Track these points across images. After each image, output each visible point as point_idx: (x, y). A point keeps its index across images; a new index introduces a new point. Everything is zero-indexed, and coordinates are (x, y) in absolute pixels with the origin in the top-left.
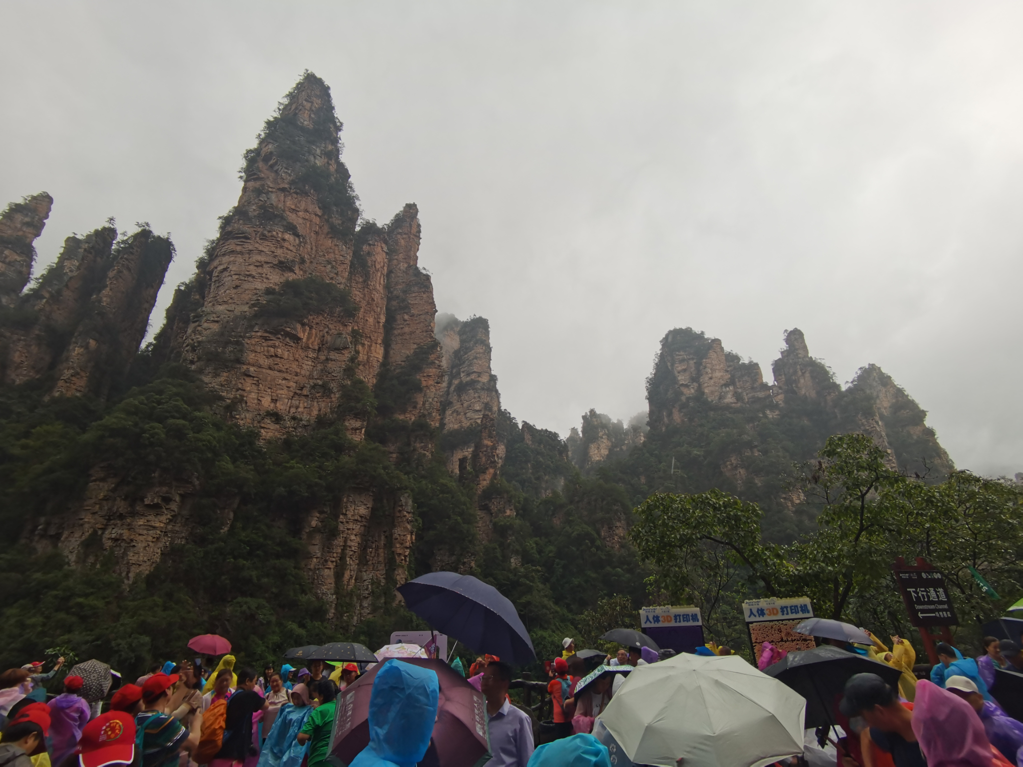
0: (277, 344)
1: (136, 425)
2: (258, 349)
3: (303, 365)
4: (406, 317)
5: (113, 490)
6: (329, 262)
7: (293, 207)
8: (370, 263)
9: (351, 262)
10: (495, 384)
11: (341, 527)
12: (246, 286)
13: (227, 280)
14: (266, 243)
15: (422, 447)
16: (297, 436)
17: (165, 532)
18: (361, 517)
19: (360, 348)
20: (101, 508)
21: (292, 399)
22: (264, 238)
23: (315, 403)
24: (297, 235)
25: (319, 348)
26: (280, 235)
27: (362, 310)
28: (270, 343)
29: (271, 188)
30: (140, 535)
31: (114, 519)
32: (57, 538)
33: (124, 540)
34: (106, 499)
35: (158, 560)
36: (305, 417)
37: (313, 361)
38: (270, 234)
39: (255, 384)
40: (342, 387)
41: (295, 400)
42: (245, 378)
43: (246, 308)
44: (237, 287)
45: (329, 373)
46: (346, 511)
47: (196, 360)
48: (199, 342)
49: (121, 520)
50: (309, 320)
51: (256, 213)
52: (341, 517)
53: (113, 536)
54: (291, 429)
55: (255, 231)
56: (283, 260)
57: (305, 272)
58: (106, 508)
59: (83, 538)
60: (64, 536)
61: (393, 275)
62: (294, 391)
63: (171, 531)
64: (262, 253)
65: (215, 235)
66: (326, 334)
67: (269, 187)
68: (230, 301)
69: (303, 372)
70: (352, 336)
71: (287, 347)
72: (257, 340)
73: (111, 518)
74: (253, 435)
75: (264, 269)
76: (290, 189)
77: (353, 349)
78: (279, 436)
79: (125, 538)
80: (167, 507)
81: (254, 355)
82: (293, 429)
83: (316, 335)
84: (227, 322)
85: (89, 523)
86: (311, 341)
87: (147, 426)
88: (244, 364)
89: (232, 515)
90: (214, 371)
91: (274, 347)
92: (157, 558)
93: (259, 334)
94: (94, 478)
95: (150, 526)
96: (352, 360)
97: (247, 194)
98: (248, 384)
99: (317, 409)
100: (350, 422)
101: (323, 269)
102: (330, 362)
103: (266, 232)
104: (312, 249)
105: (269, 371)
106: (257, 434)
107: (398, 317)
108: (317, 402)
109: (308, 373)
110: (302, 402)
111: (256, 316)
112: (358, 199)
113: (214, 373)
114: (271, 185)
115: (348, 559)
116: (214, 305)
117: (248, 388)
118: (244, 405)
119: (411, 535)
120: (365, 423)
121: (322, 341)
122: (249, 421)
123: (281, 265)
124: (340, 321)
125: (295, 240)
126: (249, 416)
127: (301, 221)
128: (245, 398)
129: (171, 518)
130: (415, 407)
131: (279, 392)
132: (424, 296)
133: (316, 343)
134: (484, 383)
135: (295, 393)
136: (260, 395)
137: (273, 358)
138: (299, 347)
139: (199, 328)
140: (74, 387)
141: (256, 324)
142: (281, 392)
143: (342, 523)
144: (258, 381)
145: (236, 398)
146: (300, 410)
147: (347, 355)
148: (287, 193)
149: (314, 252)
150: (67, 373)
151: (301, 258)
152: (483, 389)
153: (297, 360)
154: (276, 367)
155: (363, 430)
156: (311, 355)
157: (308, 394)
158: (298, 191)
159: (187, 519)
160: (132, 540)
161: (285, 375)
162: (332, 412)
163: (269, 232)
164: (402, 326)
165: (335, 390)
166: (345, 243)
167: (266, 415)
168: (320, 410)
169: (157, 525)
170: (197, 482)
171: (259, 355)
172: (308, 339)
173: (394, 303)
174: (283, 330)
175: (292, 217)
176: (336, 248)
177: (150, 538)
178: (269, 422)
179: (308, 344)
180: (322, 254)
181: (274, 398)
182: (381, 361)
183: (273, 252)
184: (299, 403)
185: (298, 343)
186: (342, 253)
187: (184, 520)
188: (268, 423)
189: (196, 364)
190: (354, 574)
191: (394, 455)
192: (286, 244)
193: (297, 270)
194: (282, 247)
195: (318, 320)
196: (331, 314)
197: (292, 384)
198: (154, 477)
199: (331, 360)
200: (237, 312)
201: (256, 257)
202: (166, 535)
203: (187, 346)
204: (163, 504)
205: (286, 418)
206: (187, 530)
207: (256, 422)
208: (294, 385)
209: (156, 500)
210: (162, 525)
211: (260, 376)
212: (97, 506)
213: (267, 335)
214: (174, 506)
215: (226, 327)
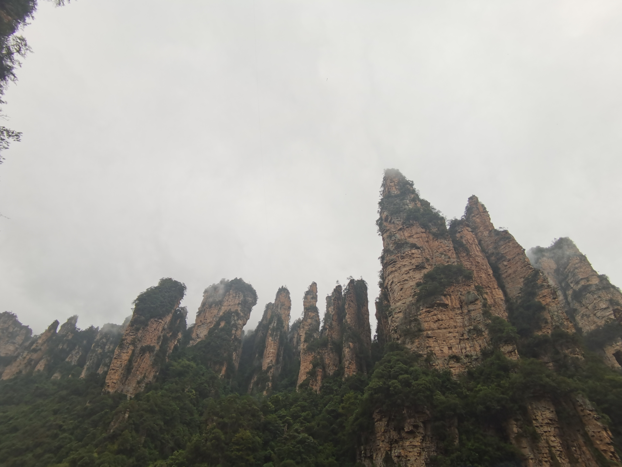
0: (436, 313)
1: (384, 383)
2: (427, 319)
3: (457, 320)
4: (505, 263)
5: (388, 425)
6: (442, 254)
7: (409, 235)
8: (464, 242)
9: (454, 247)
10: (608, 281)
11: (538, 430)
12: (406, 286)
13: (396, 288)
14: (405, 260)
15: (571, 353)
16: (474, 367)
17: (423, 449)
18: (550, 420)
19: (485, 296)
20: (385, 437)
21: (460, 344)
22: (403, 258)
23: (475, 342)
24: (418, 248)
25: (461, 306)
26: (410, 253)
27: (475, 272)
28: (432, 313)
29: (395, 232)
30: (410, 452)
31: (394, 444)
32: (371, 458)
33: (402, 456)
34: (385, 432)
36: (473, 353)
37: (461, 316)
38: (405, 254)
39: (435, 341)
40: (487, 326)
41: (462, 344)
42: (428, 339)
43: (411, 299)
44: (401, 289)
45: (474, 320)
46: (535, 416)
47: (399, 337)
48: (396, 327)
49: (397, 443)
50: (447, 292)
51: (393, 248)
52: (534, 422)
53: (397, 454)
54: (468, 364)
55: (397, 256)
56: (417, 264)
57: (431, 265)
58: (387, 437)
59: (383, 457)
60: (374, 456)
61: (483, 242)
62: (459, 338)
63: (426, 447)
64: (406, 266)
65: (380, 267)
66: (460, 296)
67: (393, 232)
68: (402, 298)
69: (458, 324)
70: (477, 291)
71: (442, 312)
72: (424, 314)
73: (392, 443)
74: (448, 374)
75: (411, 274)
76: (404, 227)
77: (481, 298)
78: (463, 371)
79: (403, 455)
80: (418, 431)
81: (426, 324)
82: (470, 364)
83: (455, 298)
84: (405, 310)
85: (382, 447)
86: (454, 304)
87: (390, 383)
88: (424, 331)
89: (457, 431)
90: (410, 340)
91: (435, 315)
93: (424, 310)
94: (376, 420)
95: (413, 445)
96: (485, 305)
97: (385, 241)
98: (431, 342)
99: (478, 345)
100: (504, 348)
101: (440, 259)
102: (471, 312)
103: (402, 254)
104: (429, 251)
105: (439, 331)
106: (450, 373)
107: (500, 266)
108: (476, 341)
109: (461, 324)
110: (466, 344)
111: (418, 301)
112: (440, 212)
113: (411, 341)
114: (394, 231)
116: (395, 303)
117: (433, 345)
118: (434, 356)
120: (515, 346)
121: (461, 301)
122: (441, 365)
123: (418, 268)
124: (465, 284)
125: (418, 251)
126: (440, 362)
127: (416, 240)
128: (433, 352)
129: (422, 438)
130: (546, 323)
132: (510, 244)
133: (457, 304)
134: (596, 285)
135: (460, 339)
136: (441, 347)
137: (438, 322)
138: (449, 310)
139: (394, 319)
140: (352, 370)
141: (420, 305)
142: (451, 341)
143: (537, 427)
144: (436, 339)
145: (428, 353)
146: (468, 349)
147: (479, 304)
148: (403, 230)
149: (431, 252)
150: (347, 363)
151: (426, 259)
152: (599, 289)
153: (452, 318)
154: (442, 327)
155: (516, 351)
156: (459, 312)
157: (468, 337)
158: (408, 226)
159: (432, 438)
161: (449, 330)
162: (489, 345)
163: (404, 253)
164: (506, 270)
165: (483, 329)
166: (445, 239)
167: (450, 359)
168: (480, 346)
169: (417, 444)
170: (428, 412)
171: (429, 323)
172: (452, 303)
173: (493, 258)
174: (436, 303)
175: (411, 240)
176: (442, 244)
177: (416, 454)
179: (453, 306)
180: (435, 251)
181: (449, 346)
182: (504, 299)
183: (411, 263)
184: (466, 345)
185: (447, 308)
186: (446, 245)
187: (430, 438)
188: (453, 363)
189: (400, 339)
191: (551, 364)
192: (415, 256)
193: (426, 266)
194: (414, 258)
195: (452, 290)
196: (458, 282)
197: (455, 334)
198: (404, 413)
199: (471, 310)
200: (408, 303)
201: (404, 270)
202: (424, 451)
203: (392, 331)
204: (415, 430)
205: (462, 357)
206: (434, 445)
207: (446, 365)
208: (457, 334)
209: (411, 428)
210: (419, 444)
211: (436, 335)
212: (383, 437)
213: (428, 309)
214: (421, 430)
215: (406, 313)
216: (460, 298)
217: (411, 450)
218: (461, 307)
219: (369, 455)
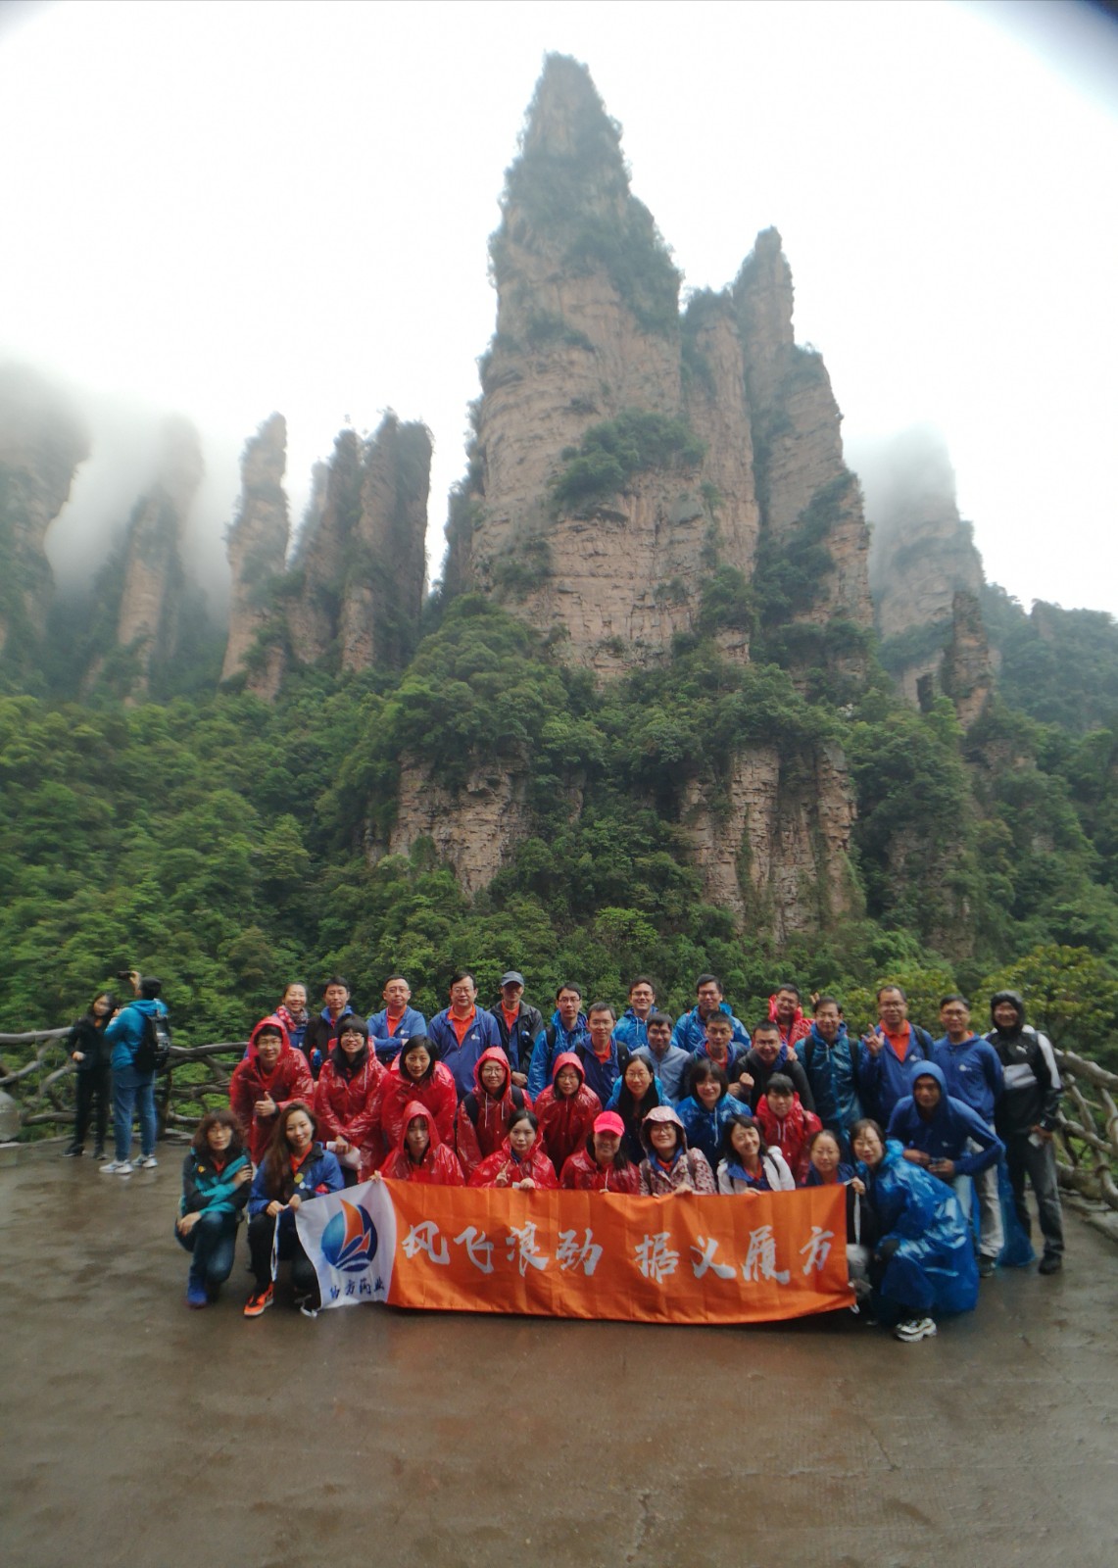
0: (594, 535)
1: (435, 687)
2: (570, 548)
3: (638, 560)
4: (789, 442)
5: (431, 778)
6: (647, 379)
7: (574, 302)
8: (711, 363)
9: (681, 368)
10: (970, 537)
11: (736, 801)
12: (534, 455)
13: (509, 455)
14: (548, 377)
15: (847, 667)
16: (648, 672)
17: (501, 827)
18: (765, 784)
19: (717, 513)
20: (421, 803)
21: (631, 617)
22: (543, 369)
23: (666, 617)
24: (589, 349)
25: (657, 527)
26: (564, 357)
27: (714, 449)
28: (584, 535)
29: (535, 282)
30: (472, 832)
31: (439, 815)
32: (386, 842)
33: (455, 840)
34: (423, 791)
35: (500, 863)
36: (655, 641)
37: (651, 551)
38: (549, 361)
39: (576, 603)
40: (703, 583)
41: (636, 617)
42: (561, 596)
43: (540, 490)
44: (521, 461)
45: (679, 565)
46: (740, 776)
47: (491, 584)
48: (490, 558)
49: (447, 815)
50: (633, 485)
51: (522, 334)
52: (734, 786)
53: (443, 837)
54: (638, 663)
55: (527, 363)
56: (577, 396)
57: (612, 407)
58: (427, 802)
59: (412, 842)
60: (393, 839)
61: (754, 374)
62: (632, 603)
63: (507, 825)
64: (545, 396)
66: (662, 502)
67: (531, 282)
68: (517, 485)
69: (640, 571)
70: (703, 496)
71: (608, 535)
72: (565, 535)
73: (436, 814)
74: (588, 678)
75: (554, 422)
76: (564, 272)
77: (709, 516)
78: (623, 676)
79: (455, 837)
80: (497, 793)
81: (565, 558)
82: (642, 663)
83: (648, 506)
84: (520, 518)
85: (412, 822)
86: (642, 518)
87: (450, 687)
88: (555, 576)
89: (580, 797)
90: (517, 595)
91: (591, 540)
92: (498, 861)
93: (567, 525)
94: (404, 766)
95: (480, 820)
96: (711, 535)
97: (505, 307)
98: (566, 605)
99: (671, 626)
100: (724, 636)
101: (639, 393)
102: (676, 545)
103: (543, 359)
104: (616, 364)
105: (592, 580)
106: (593, 676)
107: (775, 447)
108: (669, 615)
109: (647, 572)
110: (646, 618)
111: (558, 497)
112: (672, 250)
113: (518, 598)
114: (535, 278)
115: (754, 849)
116: (497, 497)
117: (568, 611)
118: (567, 638)
119: (850, 808)
120: (747, 636)
121: (659, 515)
122: (579, 660)
123: (576, 407)
124: (680, 474)
125: (588, 358)
126: (578, 652)
127: (590, 322)
128: (567, 628)
129: (503, 807)
130: (826, 599)
131: (611, 608)
132: (815, 394)
133: (650, 520)
134: (947, 541)
135: (635, 606)
136: (586, 618)
137: (593, 558)
138: (628, 531)
139: (486, 537)
140: (362, 656)
141: (560, 510)
142: (613, 608)
143: (736, 794)
144: (579, 598)
145: (554, 629)
146: (646, 631)
147: (701, 528)
148: (560, 282)
149: (620, 369)
150: (350, 640)
151: (603, 385)
152: (947, 552)
153: (628, 554)
154: (600, 571)
155: (747, 647)
156: (648, 540)
157: (654, 603)
158: (576, 272)
159: (525, 806)
160: (464, 840)
161: (615, 581)
162: (693, 627)
163: (548, 356)
164: (781, 462)
165: (692, 590)
166: (666, 338)
167: (600, 647)
168: (675, 628)
169: (489, 817)
170: (526, 756)
171: (572, 558)
172: (638, 517)
173: (764, 423)
174: (600, 510)
175: (580, 323)
176: (654, 351)
177: (485, 836)
178: (605, 656)
179: (639, 525)
180: (632, 368)
181: (606, 619)
182: (757, 531)
183: (561, 389)
184: (643, 621)
185: (624, 526)
186: (664, 356)
187: (520, 808)
188: (605, 658)
189: (493, 590)
190: (766, 869)
191: (804, 685)
192: (576, 370)
193: (600, 408)
194: (571, 376)
195: (646, 482)
196: (665, 465)
197: (629, 594)
198: (472, 755)
199: (679, 542)
200: (530, 500)
201: (540, 405)
202: (503, 831)
203: (477, 567)
204: (491, 789)
205: (629, 646)
206: (527, 821)
207: (588, 660)
208: (630, 594)
209: (482, 785)
210: (495, 817)
211: (581, 590)
212: (417, 801)
213: (576, 523)
214: (504, 791)
215: (519, 526)
216: (659, 506)
217: (476, 829)
218: (657, 530)
219: (380, 837)
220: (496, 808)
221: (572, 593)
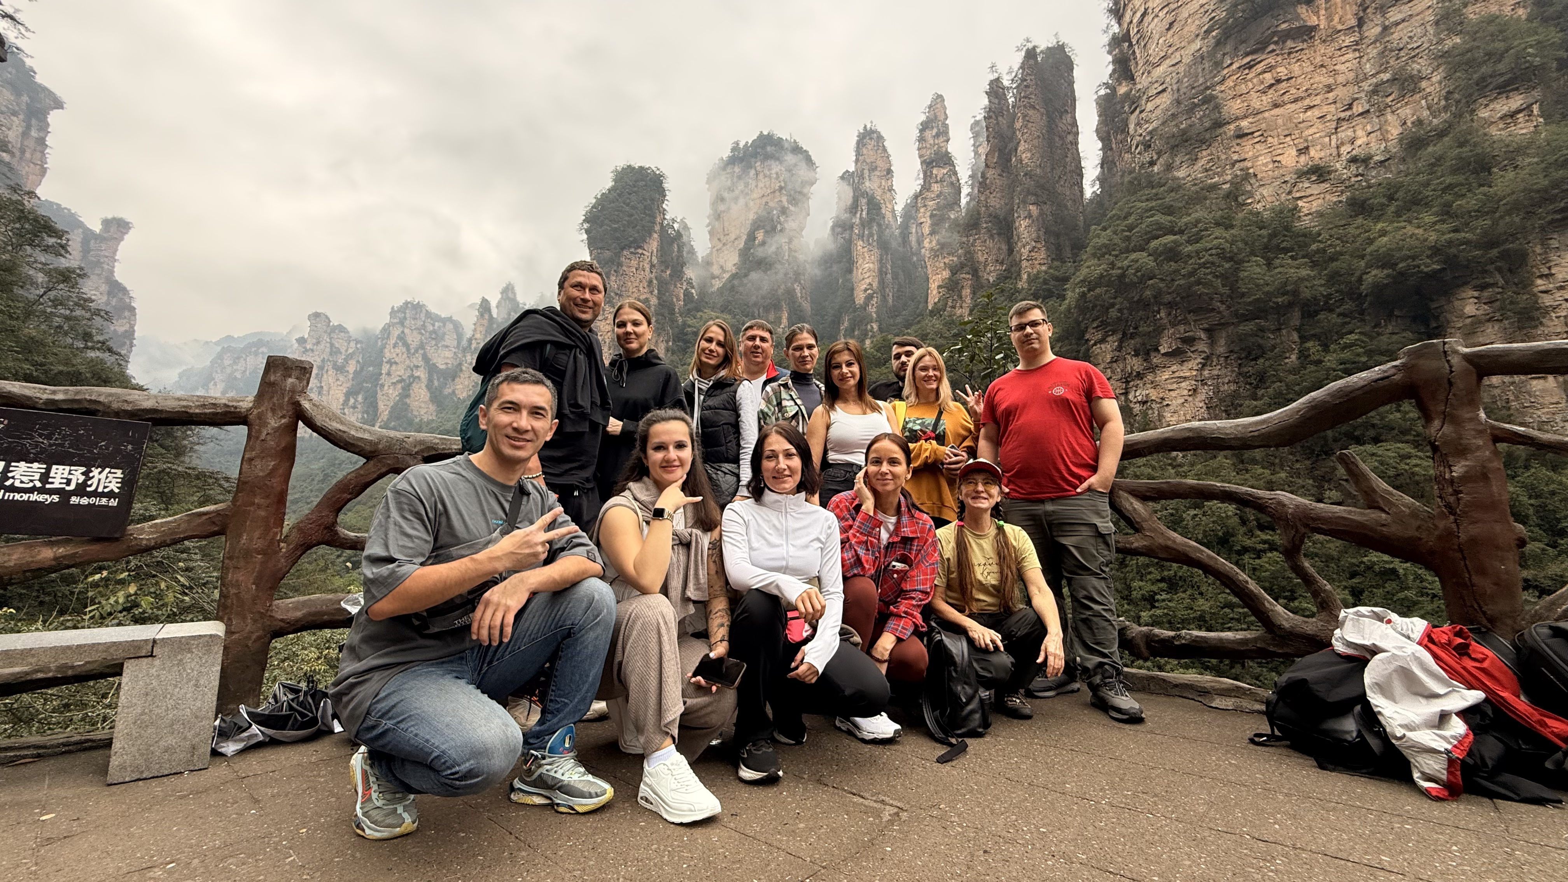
0: (1273, 63)
2: (1243, 88)
3: (1336, 67)
11: (1546, 300)
12: (1184, 13)
13: (1154, 26)
16: (1369, 187)
17: (1202, 381)
21: (1336, 133)
23: (1389, 117)
25: (1360, 19)
28: (1260, 68)
30: (1170, 390)
31: (1133, 380)
34: (1114, 361)
36: (1376, 148)
37: (1355, 50)
39: (1260, 141)
40: (1444, 56)
41: (1343, 131)
42: (1239, 141)
43: (1198, 44)
44: (1171, 25)
45: (1401, 50)
46: (1549, 268)
47: (1155, 157)
48: (1150, 133)
49: (1141, 378)
52: (1540, 282)
54: (1353, 179)
58: (1119, 370)
62: (1335, 118)
63: (1212, 378)
68: (1170, 51)
69: (1341, 79)
71: (1292, 56)
72: (1235, 77)
73: (1128, 380)
74: (1287, 214)
78: (1335, 199)
79: (1153, 398)
80: (1193, 349)
81: (1238, 101)
82: (1360, 178)
84: (1178, 82)
86: (1336, 19)
87: (1127, 261)
88: (1229, 123)
90: (1187, 158)
91: (1270, 68)
93: (1234, 67)
94: (1093, 341)
95: (1178, 377)
98: (1248, 149)
99: (1398, 123)
100: (1492, 106)
102: (1393, 29)
105: (1276, 111)
106: (1293, 210)
108: (1393, 112)
109: (1351, 75)
110: (1359, 127)
111: (1218, 43)
113: (1189, 160)
116: (1149, 73)
117: (1251, 154)
118: (1253, 181)
120: (1535, 93)
122: (1270, 198)
126: (1268, 191)
128: (1251, 171)
129: (1202, 361)
131: (1306, 133)
133: (1349, 16)
135: (1339, 120)
136: (1274, 153)
137: (1274, 87)
138: (1317, 42)
139: (1143, 115)
140: (1037, 262)
141: (1224, 55)
142: (1311, 131)
143: (1546, 292)
144: (1262, 135)
145: (1236, 176)
146: (1361, 141)
153: (1322, 66)
154: (1286, 98)
155: (1536, 109)
156: (1349, 40)
157: (1367, 107)
159: (1227, 357)
161: (1307, 102)
162: (1435, 114)
165: (1427, 71)
167: (1299, 177)
168: (1404, 124)
169: (1188, 374)
170: (1223, 308)
171: (1247, 97)
172: (1330, 18)
174: (1275, 33)
177: (1186, 392)
178: (1306, 185)
179: (1334, 28)
181: (1301, 147)
184: (1355, 131)
185: (1312, 37)
187: (1222, 359)
188: (1306, 188)
189: (1158, 162)
197: (1325, 109)
198: (1161, 318)
199: (1395, 24)
200: (1187, 60)
202: (1204, 384)
203: (1137, 147)
204: (1186, 347)
205: (1338, 165)
206: (1233, 371)
207: (1284, 195)
208: (1332, 108)
209: (1175, 345)
210: (1195, 373)
211: (1264, 126)
213: (1248, 59)
214: (1202, 346)
215: (1178, 90)
217: (1175, 386)
218: (1361, 23)
220: (1194, 363)
221: (1253, 133)
